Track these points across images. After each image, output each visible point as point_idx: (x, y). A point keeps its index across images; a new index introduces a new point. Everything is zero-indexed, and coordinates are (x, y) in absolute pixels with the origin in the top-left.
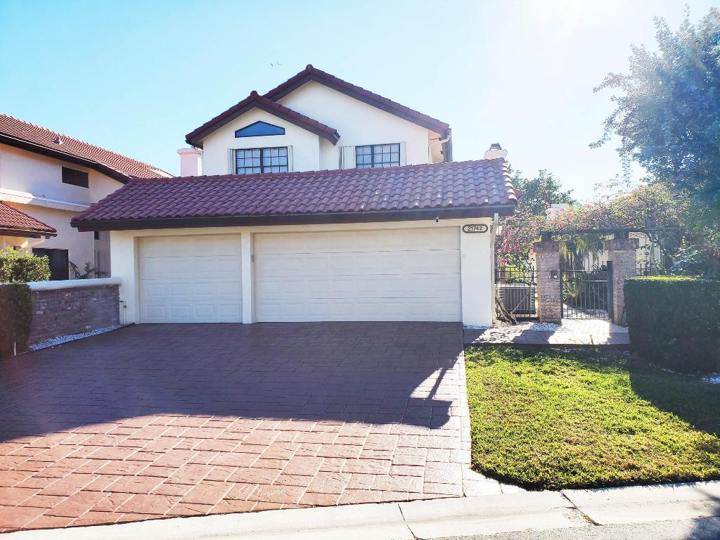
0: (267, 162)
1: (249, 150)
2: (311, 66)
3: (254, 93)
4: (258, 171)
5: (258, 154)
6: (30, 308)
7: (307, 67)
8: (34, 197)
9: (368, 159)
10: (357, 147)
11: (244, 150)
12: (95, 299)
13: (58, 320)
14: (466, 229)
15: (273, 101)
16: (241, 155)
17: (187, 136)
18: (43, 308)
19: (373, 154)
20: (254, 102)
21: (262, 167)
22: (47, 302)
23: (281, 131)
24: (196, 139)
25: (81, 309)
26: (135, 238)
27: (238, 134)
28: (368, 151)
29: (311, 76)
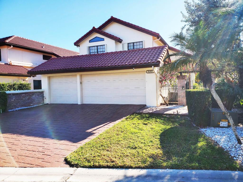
0: (99, 50)
1: (93, 46)
2: (112, 16)
3: (94, 27)
4: (96, 53)
5: (96, 48)
6: (6, 99)
7: (111, 17)
8: (33, 65)
9: (132, 48)
10: (128, 44)
11: (92, 47)
12: (34, 96)
13: (20, 102)
14: (147, 72)
15: (100, 30)
16: (91, 48)
17: (74, 43)
18: (14, 99)
19: (134, 46)
20: (94, 30)
21: (98, 52)
22: (16, 97)
23: (103, 40)
24: (77, 44)
25: (29, 99)
26: (48, 77)
27: (90, 41)
28: (132, 44)
29: (113, 20)
